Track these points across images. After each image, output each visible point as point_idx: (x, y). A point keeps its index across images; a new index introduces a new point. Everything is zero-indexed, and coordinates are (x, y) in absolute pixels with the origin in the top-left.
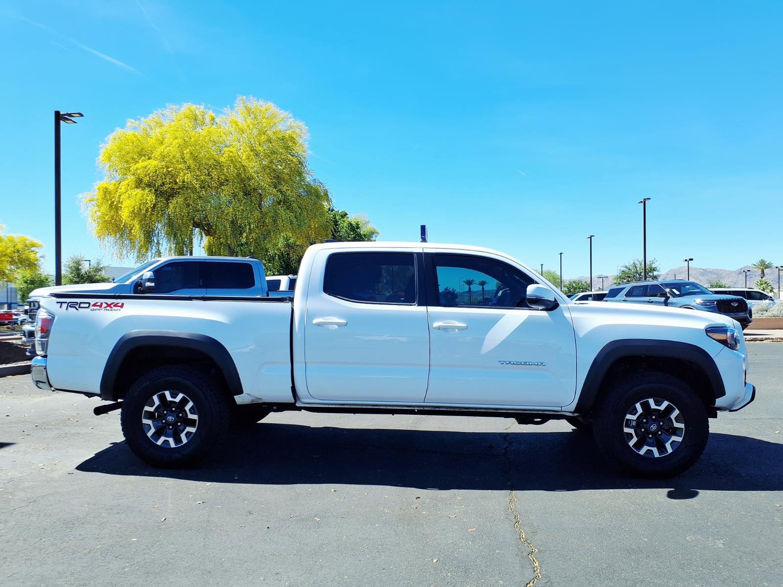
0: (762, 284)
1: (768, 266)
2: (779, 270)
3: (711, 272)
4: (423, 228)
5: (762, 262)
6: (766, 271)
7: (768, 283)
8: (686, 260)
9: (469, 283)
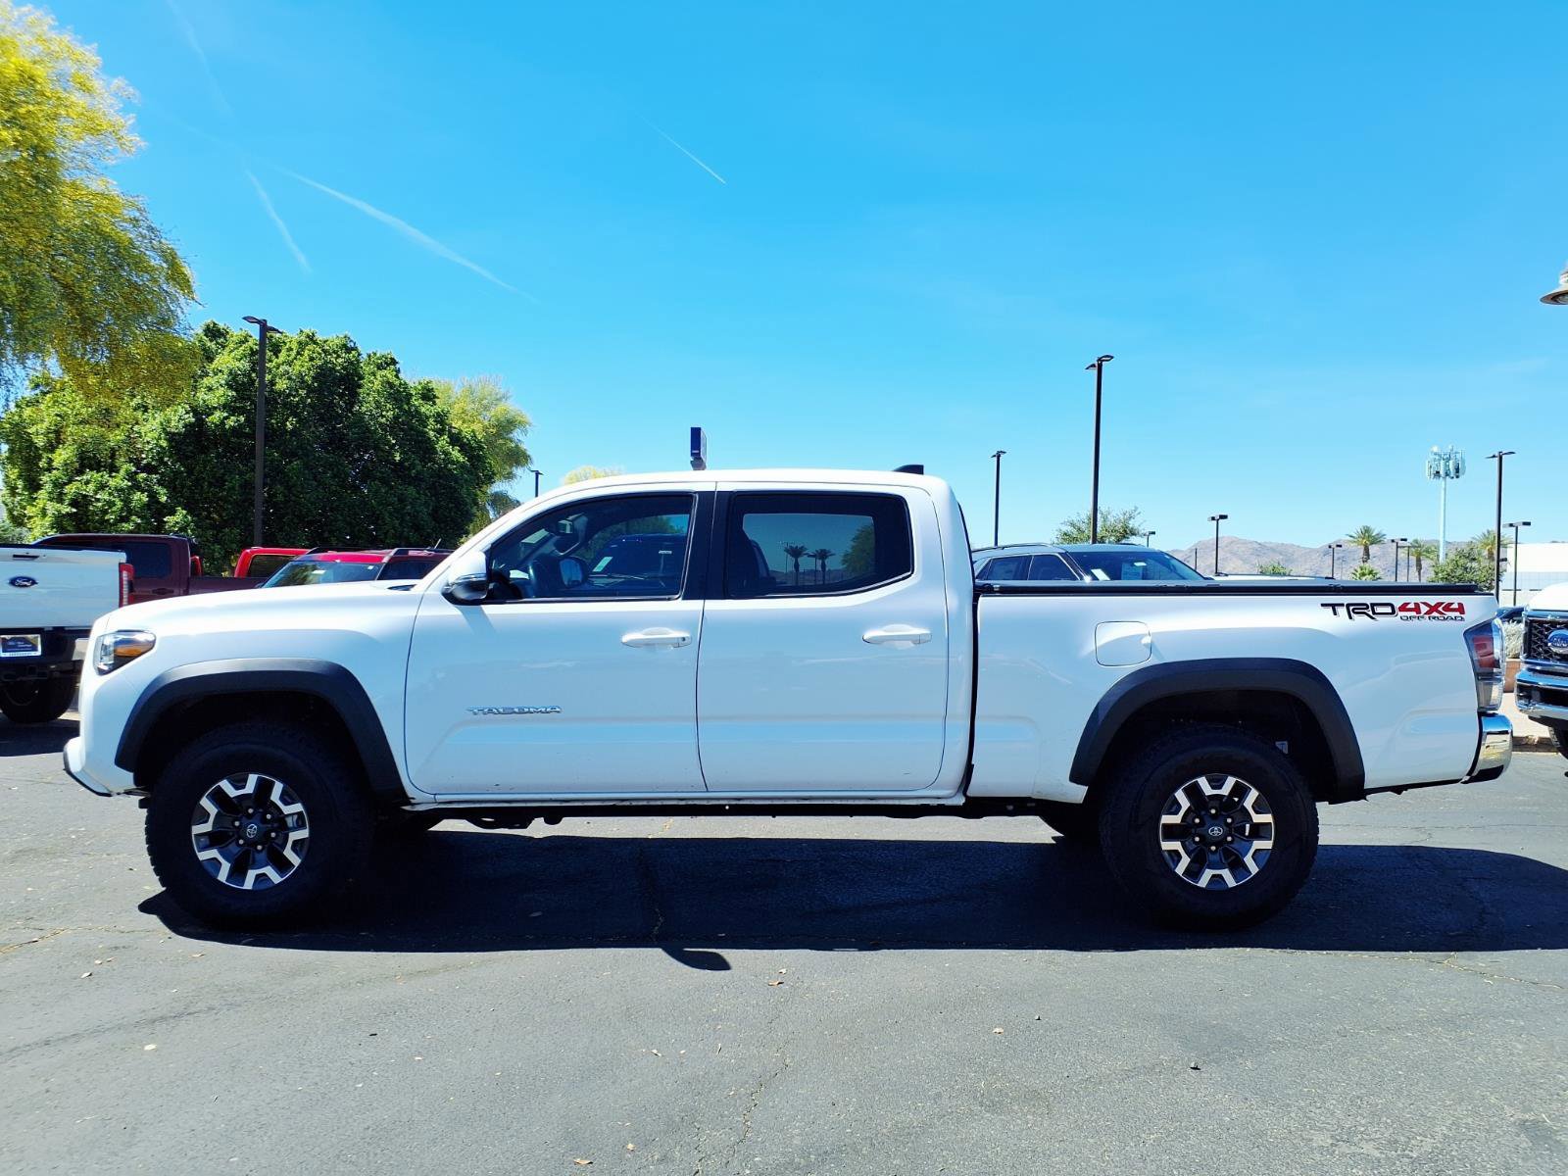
2: (1397, 547)
3: (1273, 550)
4: (696, 434)
5: (1367, 531)
6: (1373, 549)
7: (1376, 574)
8: (1213, 519)
9: (796, 553)
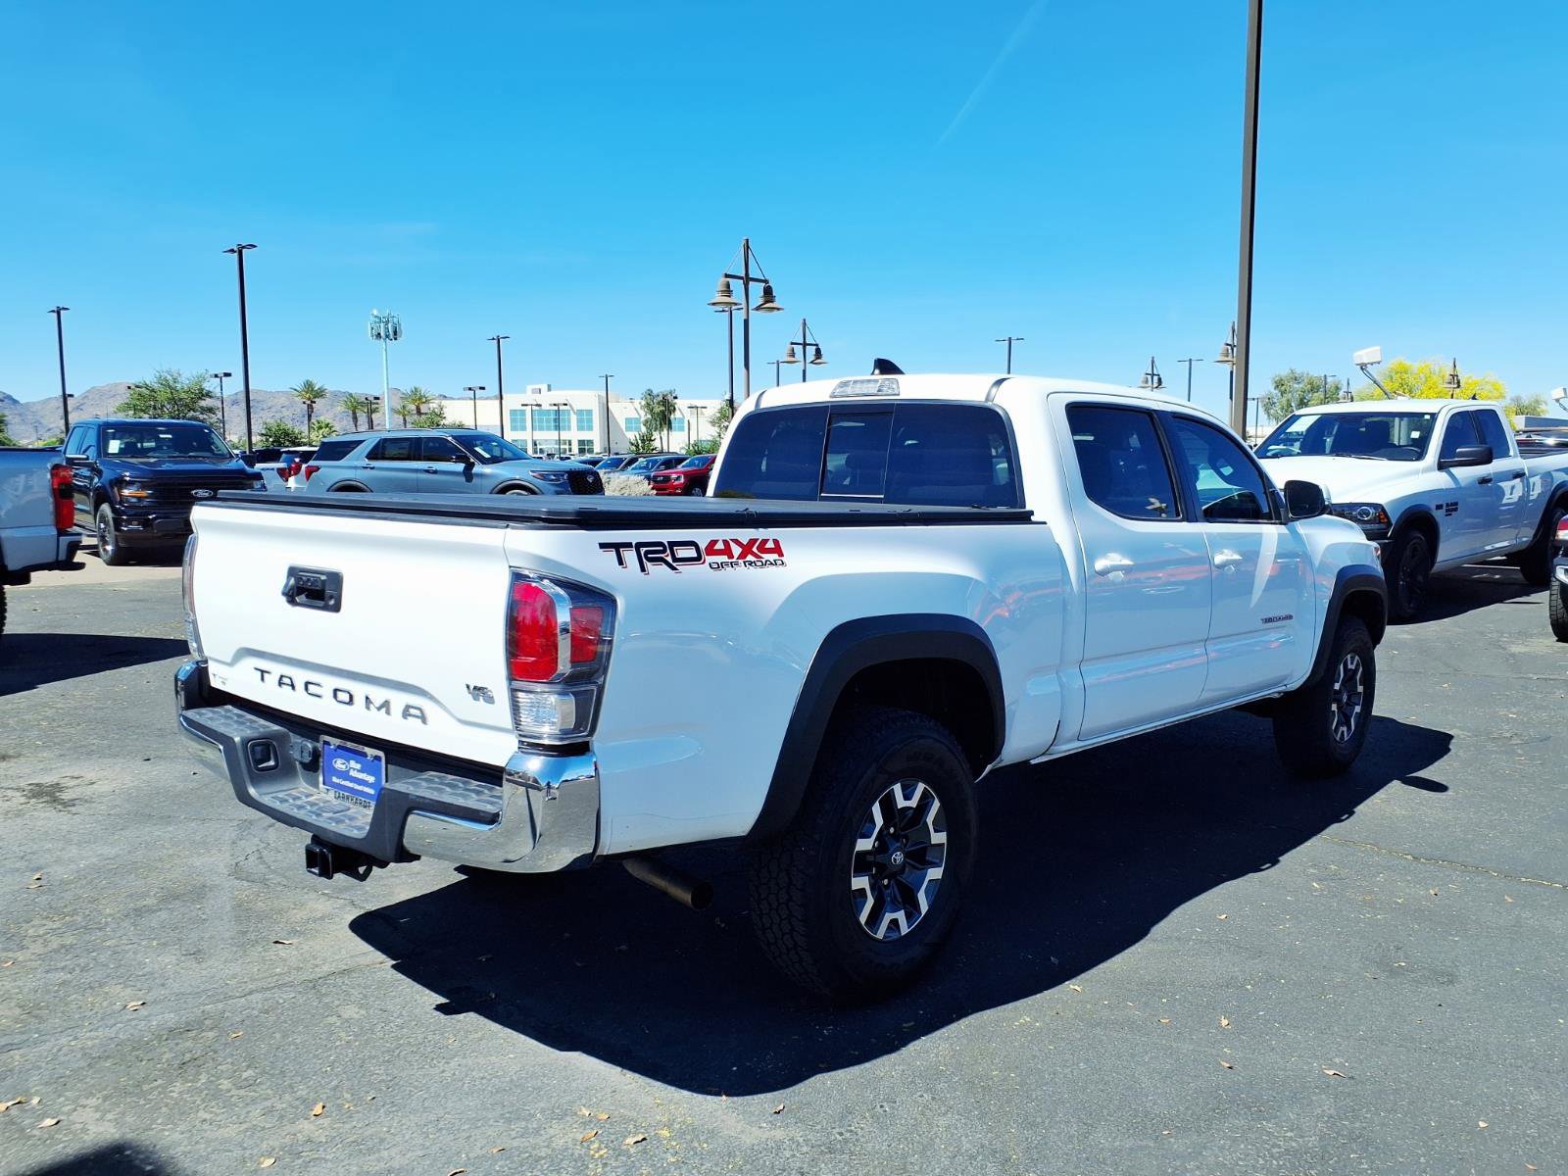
0: (320, 428)
1: (320, 394)
